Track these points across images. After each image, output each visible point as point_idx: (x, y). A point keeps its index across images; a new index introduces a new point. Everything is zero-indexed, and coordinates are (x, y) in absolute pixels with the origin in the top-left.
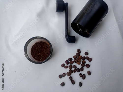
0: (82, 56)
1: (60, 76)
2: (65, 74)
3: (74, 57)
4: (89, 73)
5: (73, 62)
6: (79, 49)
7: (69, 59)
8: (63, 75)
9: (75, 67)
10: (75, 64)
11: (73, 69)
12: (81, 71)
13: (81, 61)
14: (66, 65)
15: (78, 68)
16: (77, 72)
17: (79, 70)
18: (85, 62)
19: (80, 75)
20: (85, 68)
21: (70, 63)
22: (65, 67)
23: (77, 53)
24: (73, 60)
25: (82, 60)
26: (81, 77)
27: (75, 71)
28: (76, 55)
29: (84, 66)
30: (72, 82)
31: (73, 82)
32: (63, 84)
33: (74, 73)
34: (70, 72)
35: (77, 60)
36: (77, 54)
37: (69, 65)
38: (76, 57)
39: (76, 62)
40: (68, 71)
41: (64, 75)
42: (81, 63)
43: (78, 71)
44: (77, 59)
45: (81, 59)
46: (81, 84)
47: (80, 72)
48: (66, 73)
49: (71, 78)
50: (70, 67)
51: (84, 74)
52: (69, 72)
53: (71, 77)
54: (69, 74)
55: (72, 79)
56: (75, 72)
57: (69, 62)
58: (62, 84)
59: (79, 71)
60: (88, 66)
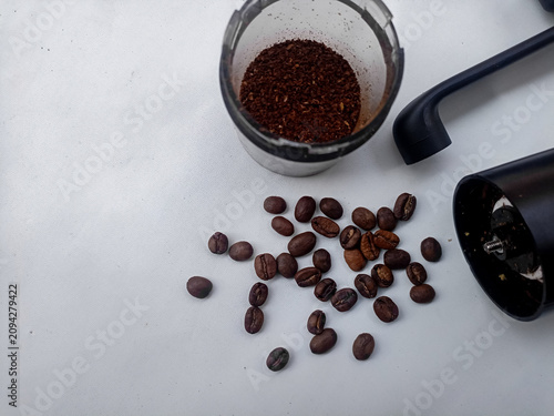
0: (397, 241)
1: (220, 244)
2: (247, 252)
3: (360, 214)
4: (365, 348)
5: (331, 233)
6: (414, 200)
7: (325, 200)
8: (239, 250)
9: (323, 261)
10: (332, 246)
11: (306, 262)
12: (334, 305)
13: (376, 258)
14: (290, 216)
15: (332, 283)
16: (312, 290)
17: (327, 291)
18: (389, 283)
19: (313, 322)
20: (366, 307)
21: (316, 224)
22: (278, 223)
23: (391, 206)
24: (344, 222)
25: (381, 261)
26: (312, 329)
27: (304, 280)
28: (375, 211)
29: (368, 297)
30: (250, 312)
31: (255, 322)
32: (201, 288)
33: (294, 281)
34: (281, 266)
35: (360, 238)
36: (384, 209)
37: (303, 228)
38: (368, 217)
39: (344, 243)
40: (276, 253)
41: (244, 252)
42: (368, 271)
43: (320, 289)
44: (363, 232)
45: (384, 252)
46: (279, 360)
47: (327, 308)
48: (259, 252)
49: (259, 296)
50: (297, 242)
51: (332, 330)
52: (276, 261)
53: (265, 287)
54: (271, 268)
55: (263, 302)
56: (301, 285)
57: (319, 214)
58: (195, 284)
59: (321, 296)
60: (388, 312)
